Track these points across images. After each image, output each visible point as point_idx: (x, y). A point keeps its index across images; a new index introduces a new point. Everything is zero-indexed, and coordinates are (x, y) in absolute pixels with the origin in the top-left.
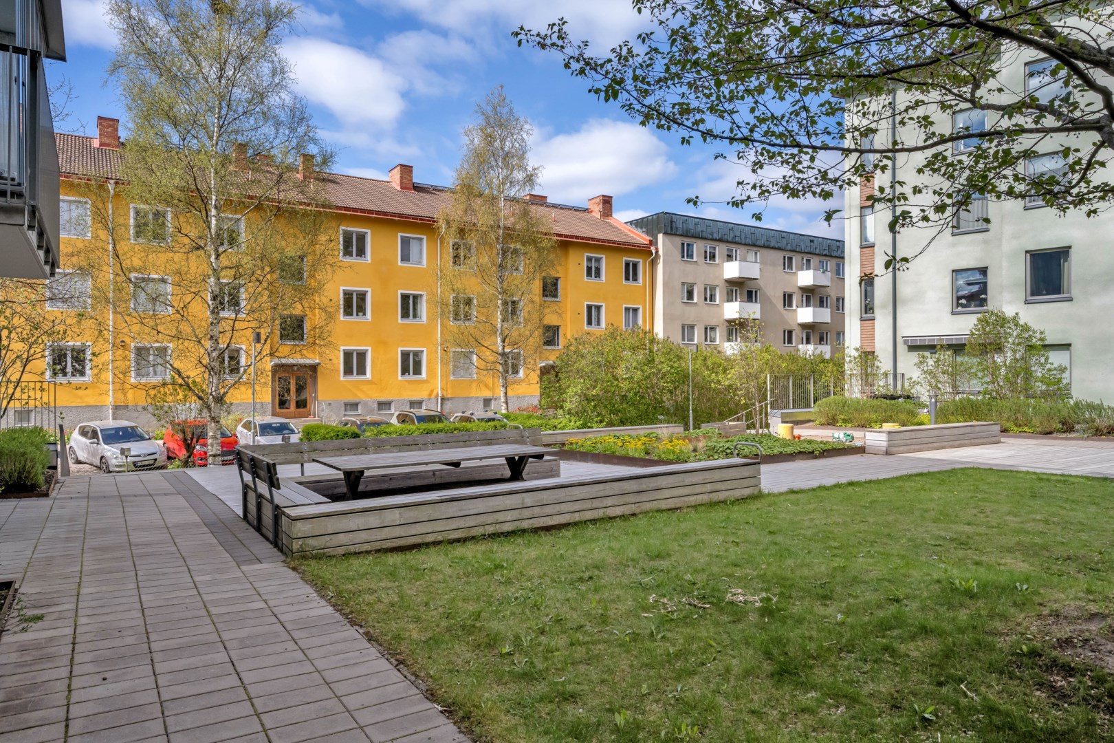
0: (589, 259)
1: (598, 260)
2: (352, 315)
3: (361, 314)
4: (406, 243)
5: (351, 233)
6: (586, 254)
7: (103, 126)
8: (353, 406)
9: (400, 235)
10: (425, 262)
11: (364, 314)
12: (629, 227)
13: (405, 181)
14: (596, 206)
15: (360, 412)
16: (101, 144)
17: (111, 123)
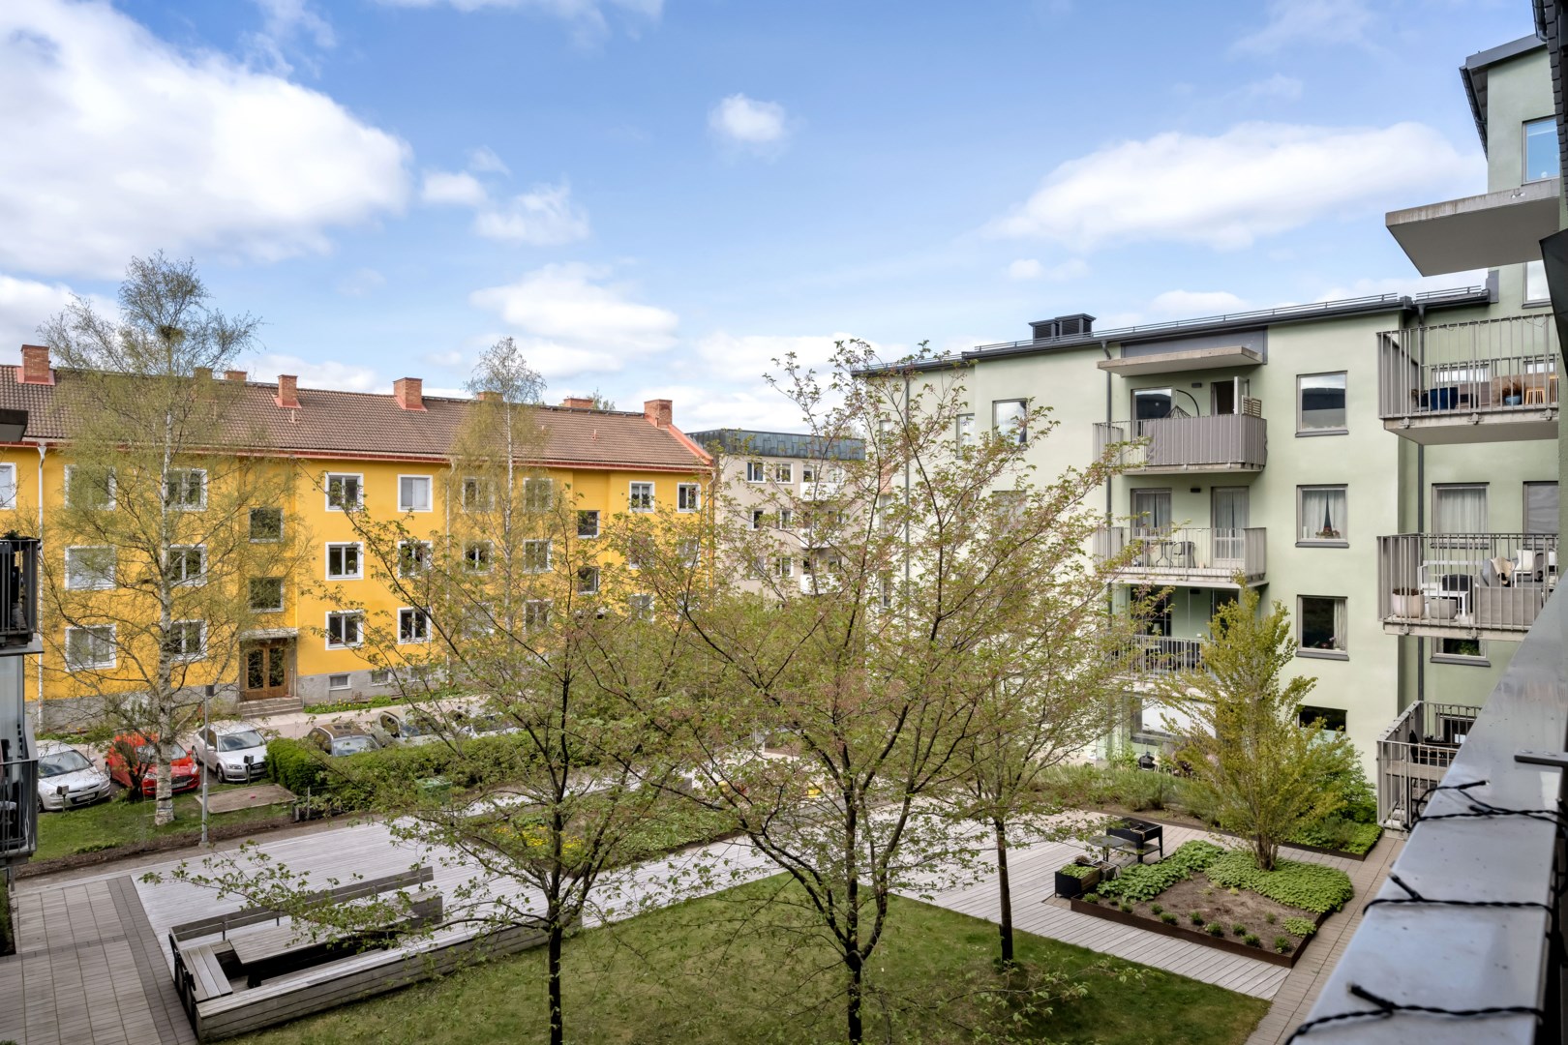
0: (635, 487)
1: (646, 487)
2: (340, 573)
3: (351, 571)
4: (407, 484)
5: (338, 480)
6: (631, 482)
7: (30, 356)
8: (341, 679)
9: (400, 476)
10: (430, 505)
11: (356, 571)
12: (689, 440)
13: (411, 398)
14: (653, 411)
15: (349, 686)
16: (27, 378)
17: (39, 352)
